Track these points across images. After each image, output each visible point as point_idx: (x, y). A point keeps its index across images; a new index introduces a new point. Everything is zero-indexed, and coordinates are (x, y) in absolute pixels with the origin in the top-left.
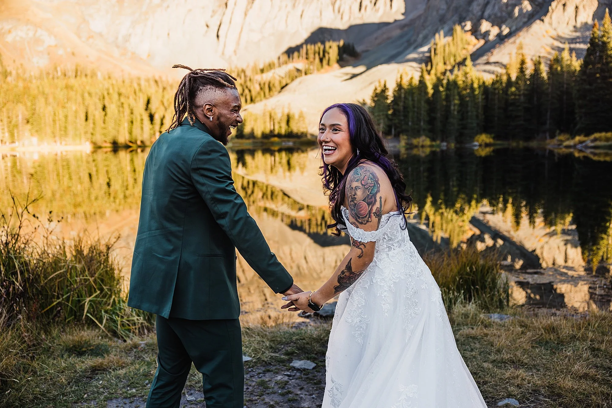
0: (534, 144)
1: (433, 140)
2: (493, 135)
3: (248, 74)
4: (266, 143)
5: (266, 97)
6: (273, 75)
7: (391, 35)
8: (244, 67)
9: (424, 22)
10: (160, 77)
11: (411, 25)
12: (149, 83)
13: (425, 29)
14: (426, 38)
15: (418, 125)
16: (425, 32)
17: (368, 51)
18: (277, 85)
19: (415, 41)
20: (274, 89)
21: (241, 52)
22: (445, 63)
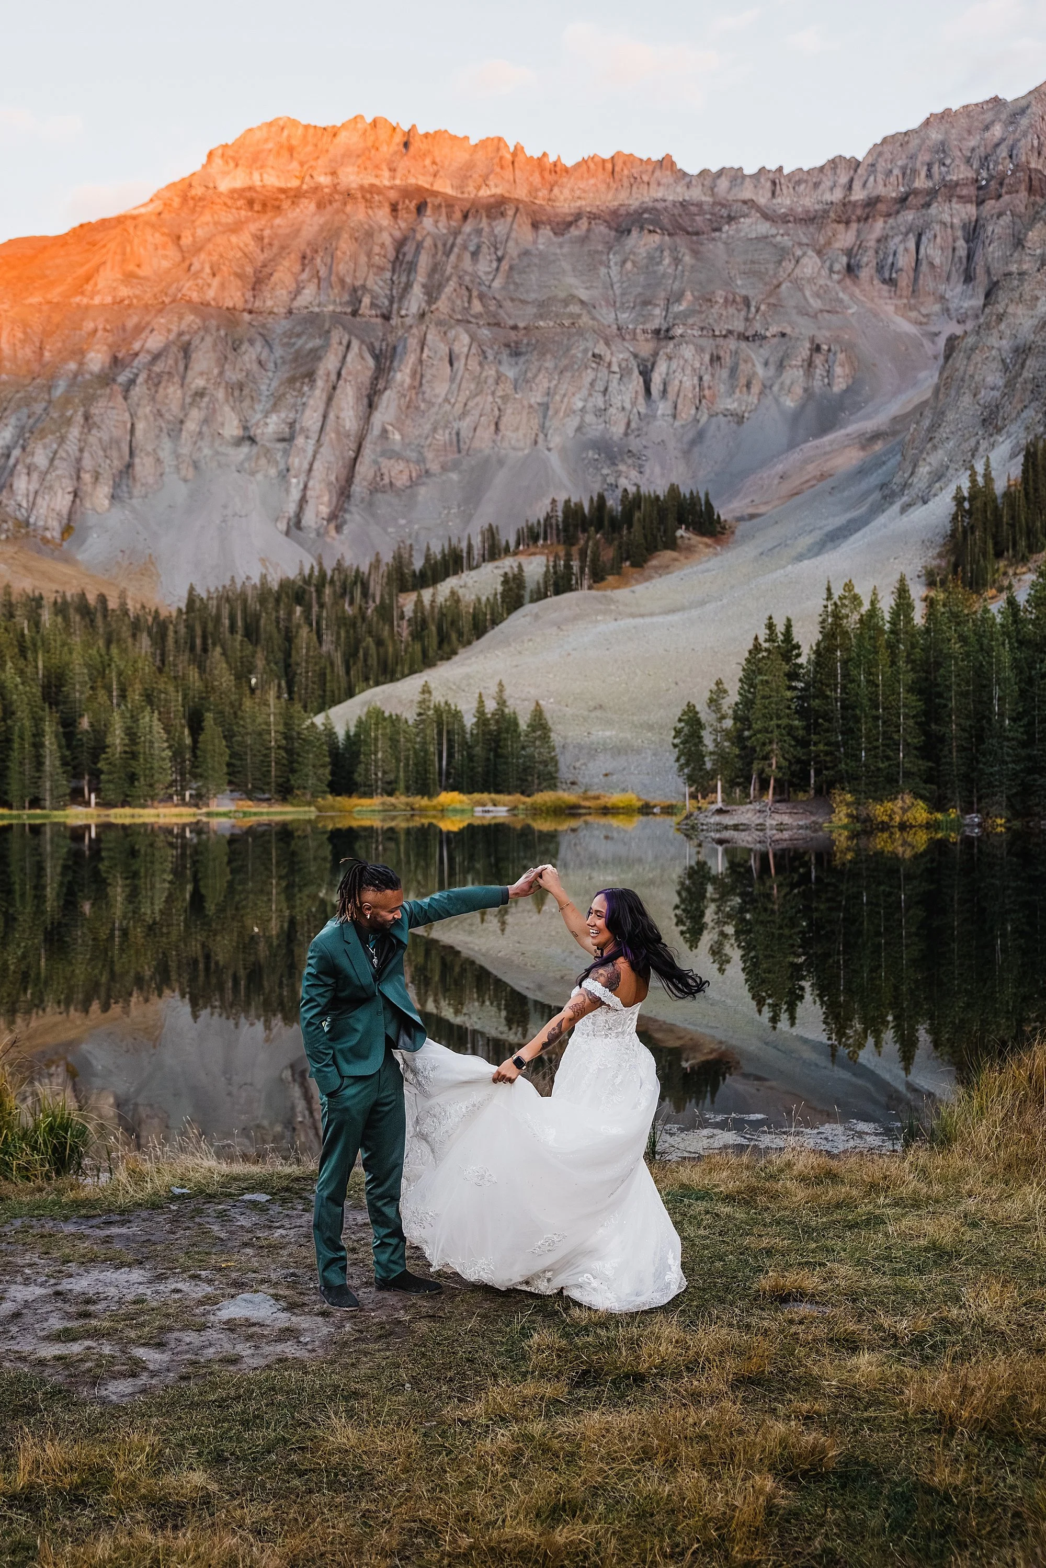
1: (938, 804)
3: (377, 588)
4: (423, 810)
5: (427, 662)
6: (453, 593)
7: (830, 465)
8: (365, 568)
9: (934, 427)
10: (102, 599)
11: (894, 433)
12: (66, 619)
13: (935, 448)
14: (939, 476)
15: (888, 758)
16: (936, 458)
17: (752, 516)
18: (465, 624)
19: (905, 486)
20: (454, 636)
21: (355, 518)
22: (999, 555)
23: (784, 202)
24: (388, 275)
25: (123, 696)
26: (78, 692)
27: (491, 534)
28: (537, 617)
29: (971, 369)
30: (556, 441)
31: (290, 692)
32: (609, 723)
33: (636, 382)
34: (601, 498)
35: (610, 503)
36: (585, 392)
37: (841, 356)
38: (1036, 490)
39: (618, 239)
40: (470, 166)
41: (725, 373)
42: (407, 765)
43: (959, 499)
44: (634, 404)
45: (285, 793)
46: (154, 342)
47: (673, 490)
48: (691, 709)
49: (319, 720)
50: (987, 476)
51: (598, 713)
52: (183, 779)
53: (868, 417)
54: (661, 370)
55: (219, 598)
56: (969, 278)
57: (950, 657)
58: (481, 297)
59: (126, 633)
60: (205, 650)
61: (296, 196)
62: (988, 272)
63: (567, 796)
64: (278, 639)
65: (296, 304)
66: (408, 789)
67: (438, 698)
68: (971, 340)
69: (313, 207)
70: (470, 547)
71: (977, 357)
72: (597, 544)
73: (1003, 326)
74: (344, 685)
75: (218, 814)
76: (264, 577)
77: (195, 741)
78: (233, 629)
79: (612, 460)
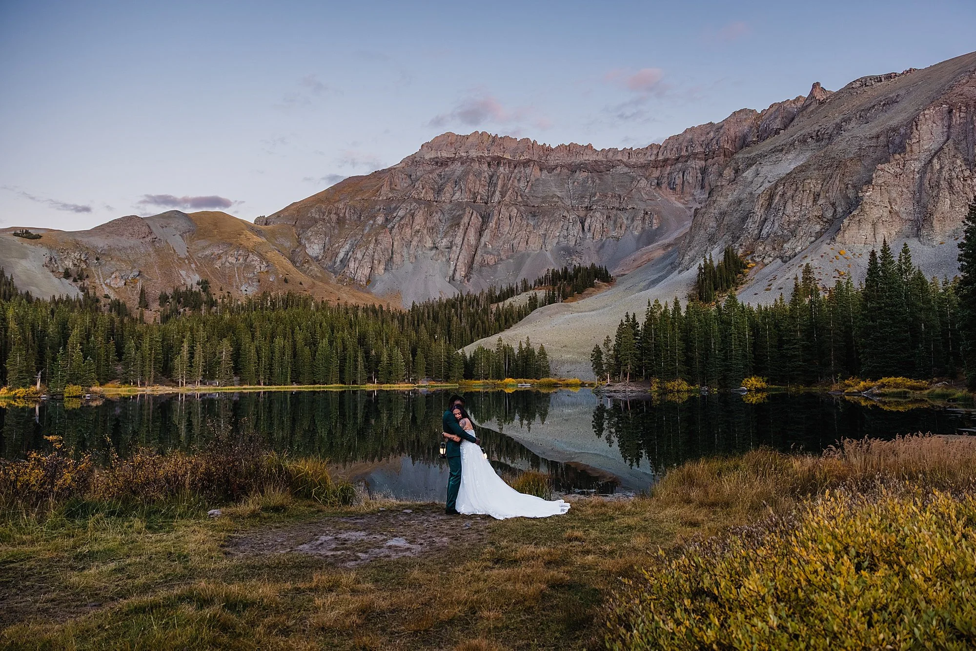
0: (816, 389)
1: (691, 383)
2: (765, 379)
3: (482, 302)
4: (498, 385)
5: (501, 330)
6: (510, 304)
7: (652, 256)
8: (478, 295)
9: (690, 242)
10: (381, 306)
11: (676, 244)
12: (367, 314)
13: (691, 249)
14: (693, 260)
15: (672, 365)
16: (691, 253)
17: (624, 275)
18: (515, 316)
19: (680, 264)
20: (511, 320)
21: (474, 277)
22: (716, 289)
23: (633, 160)
24: (487, 188)
25: (387, 342)
26: (371, 341)
27: (525, 282)
28: (542, 312)
29: (704, 220)
30: (549, 247)
31: (450, 341)
32: (569, 352)
33: (579, 225)
34: (566, 268)
35: (569, 270)
36: (559, 230)
37: (656, 216)
38: (729, 265)
39: (571, 174)
40: (517, 148)
41: (612, 223)
42: (493, 368)
43: (700, 269)
44: (578, 234)
45: (447, 379)
46: (401, 213)
47: (593, 265)
48: (597, 347)
49: (460, 351)
50: (710, 260)
51: (565, 348)
52: (409, 373)
53: (666, 238)
54: (588, 220)
55: (424, 306)
56: (703, 187)
57: (694, 327)
58: (521, 195)
59: (389, 319)
60: (418, 325)
61: (453, 160)
62: (710, 185)
63: (553, 380)
64: (446, 321)
65: (453, 199)
66: (493, 377)
67: (504, 343)
68: (704, 210)
69: (459, 164)
70: (517, 286)
71: (706, 216)
72: (564, 285)
73: (715, 205)
74: (470, 338)
75: (422, 387)
76: (440, 298)
77: (414, 359)
78: (429, 317)
79: (570, 254)
